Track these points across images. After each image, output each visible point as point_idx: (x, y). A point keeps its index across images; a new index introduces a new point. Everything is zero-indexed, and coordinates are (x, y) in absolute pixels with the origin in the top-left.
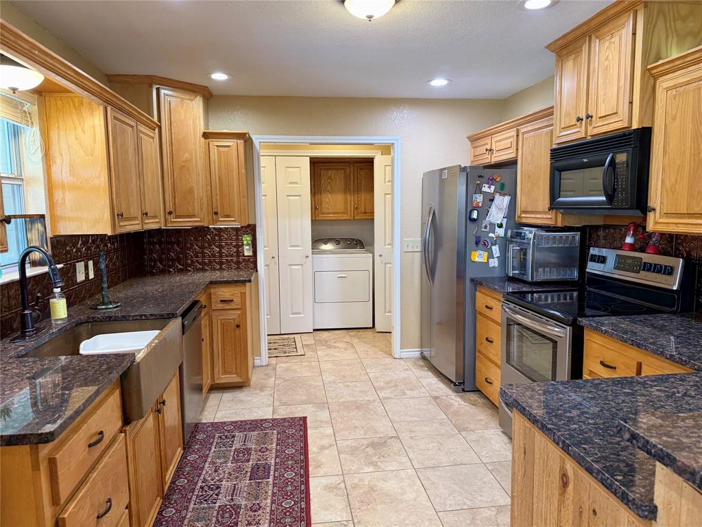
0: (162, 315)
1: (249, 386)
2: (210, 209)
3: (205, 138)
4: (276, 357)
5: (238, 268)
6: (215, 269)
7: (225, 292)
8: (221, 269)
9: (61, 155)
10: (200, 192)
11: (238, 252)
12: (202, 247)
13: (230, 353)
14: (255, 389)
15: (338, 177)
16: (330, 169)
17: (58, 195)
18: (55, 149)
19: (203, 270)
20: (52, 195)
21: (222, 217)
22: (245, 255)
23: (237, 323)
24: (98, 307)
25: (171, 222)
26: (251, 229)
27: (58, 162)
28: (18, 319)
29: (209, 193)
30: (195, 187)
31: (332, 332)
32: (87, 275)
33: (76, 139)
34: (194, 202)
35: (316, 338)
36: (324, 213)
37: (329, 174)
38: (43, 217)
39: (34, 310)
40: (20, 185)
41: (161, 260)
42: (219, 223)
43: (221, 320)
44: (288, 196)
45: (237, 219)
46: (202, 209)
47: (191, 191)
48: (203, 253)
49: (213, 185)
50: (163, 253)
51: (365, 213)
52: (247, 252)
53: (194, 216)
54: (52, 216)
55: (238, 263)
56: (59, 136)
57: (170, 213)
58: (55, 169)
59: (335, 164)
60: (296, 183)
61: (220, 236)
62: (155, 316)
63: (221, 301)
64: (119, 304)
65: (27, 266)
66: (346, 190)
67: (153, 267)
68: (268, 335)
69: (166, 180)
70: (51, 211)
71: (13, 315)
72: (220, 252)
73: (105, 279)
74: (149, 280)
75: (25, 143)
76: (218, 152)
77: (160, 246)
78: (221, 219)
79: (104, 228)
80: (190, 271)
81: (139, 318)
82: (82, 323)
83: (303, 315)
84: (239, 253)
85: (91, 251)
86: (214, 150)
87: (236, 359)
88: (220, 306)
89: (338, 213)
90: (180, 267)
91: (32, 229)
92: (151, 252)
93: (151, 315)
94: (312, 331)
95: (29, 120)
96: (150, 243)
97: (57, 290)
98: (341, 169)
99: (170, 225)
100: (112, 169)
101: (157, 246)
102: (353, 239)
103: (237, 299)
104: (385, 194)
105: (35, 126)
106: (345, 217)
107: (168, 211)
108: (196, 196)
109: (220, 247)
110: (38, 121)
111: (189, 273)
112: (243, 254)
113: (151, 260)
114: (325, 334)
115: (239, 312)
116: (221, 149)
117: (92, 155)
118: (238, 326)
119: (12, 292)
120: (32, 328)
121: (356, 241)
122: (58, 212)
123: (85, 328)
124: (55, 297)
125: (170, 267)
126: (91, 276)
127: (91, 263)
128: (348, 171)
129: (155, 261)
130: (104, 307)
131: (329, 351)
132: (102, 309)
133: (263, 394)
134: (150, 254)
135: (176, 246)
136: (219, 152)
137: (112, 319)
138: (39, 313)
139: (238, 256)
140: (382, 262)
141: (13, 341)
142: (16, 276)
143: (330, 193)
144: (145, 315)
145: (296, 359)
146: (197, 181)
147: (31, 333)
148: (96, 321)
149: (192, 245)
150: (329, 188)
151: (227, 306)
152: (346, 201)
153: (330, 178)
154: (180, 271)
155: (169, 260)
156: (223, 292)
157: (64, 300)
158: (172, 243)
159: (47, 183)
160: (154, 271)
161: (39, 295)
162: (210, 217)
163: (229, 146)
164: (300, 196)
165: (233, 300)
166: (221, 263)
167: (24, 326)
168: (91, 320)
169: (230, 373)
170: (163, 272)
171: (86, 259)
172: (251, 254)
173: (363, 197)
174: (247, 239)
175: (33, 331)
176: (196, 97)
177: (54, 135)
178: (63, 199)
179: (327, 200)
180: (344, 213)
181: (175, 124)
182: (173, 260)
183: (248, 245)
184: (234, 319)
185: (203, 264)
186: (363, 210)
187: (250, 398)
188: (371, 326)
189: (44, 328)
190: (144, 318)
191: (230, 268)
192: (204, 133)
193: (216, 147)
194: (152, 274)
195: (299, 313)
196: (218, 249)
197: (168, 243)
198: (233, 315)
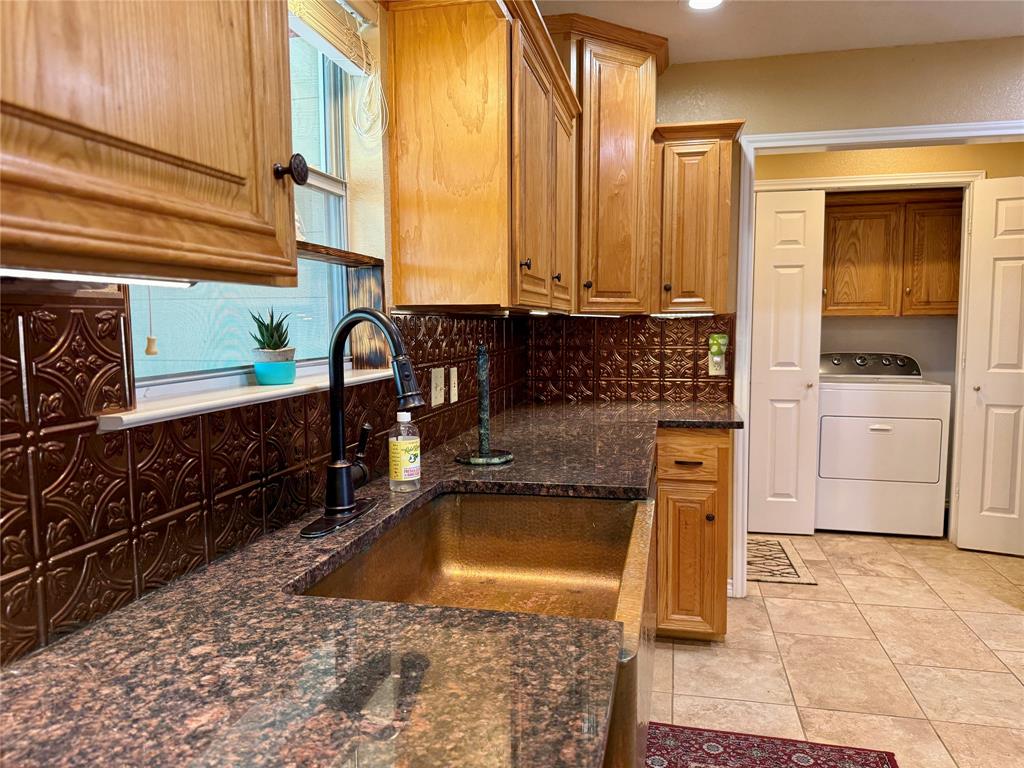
0: (612, 492)
1: (723, 642)
2: (656, 278)
3: (657, 141)
4: (758, 581)
5: (695, 398)
6: (649, 400)
7: (686, 446)
8: (661, 400)
9: (419, 135)
10: (641, 247)
11: (696, 367)
12: (629, 358)
13: (691, 571)
14: (738, 651)
15: (870, 233)
16: (855, 218)
17: (409, 222)
18: (407, 121)
19: (629, 400)
20: (398, 222)
21: (679, 297)
22: (711, 373)
23: (708, 510)
24: (473, 461)
25: (589, 303)
26: (726, 324)
27: (412, 147)
28: (323, 478)
29: (656, 249)
30: (633, 237)
31: (852, 537)
32: (448, 394)
33: (450, 98)
34: (629, 267)
35: (826, 548)
36: (838, 304)
37: (853, 227)
38: (378, 265)
39: (354, 461)
40: (340, 196)
41: (555, 379)
42: (671, 309)
43: (675, 501)
44: (776, 267)
45: (708, 299)
46: (642, 279)
47: (625, 245)
48: (629, 368)
49: (667, 232)
50: (560, 367)
51: (928, 302)
52: (715, 367)
53: (627, 293)
54: (396, 263)
55: (695, 389)
56: (416, 94)
57: (588, 286)
58: (405, 166)
59: (866, 208)
60: (795, 242)
61: (662, 335)
62: (597, 492)
63: (677, 463)
64: (511, 457)
65: (347, 366)
66: (887, 258)
67: (541, 391)
68: (749, 533)
69: (584, 221)
70: (394, 254)
71: (313, 469)
72: (662, 367)
73: (486, 402)
74: (533, 413)
75: (354, 108)
76: (680, 165)
77: (554, 354)
78: (676, 300)
79: (492, 292)
80: (605, 401)
81: (560, 492)
82: (444, 494)
83: (794, 500)
84: (697, 371)
85: (455, 349)
86: (672, 162)
87: (702, 585)
88: (674, 472)
89: (867, 303)
90: (589, 393)
91: (358, 291)
92: (539, 364)
93: (588, 488)
94: (812, 532)
95: (364, 56)
96: (538, 348)
97: (404, 417)
98: (880, 217)
99: (587, 309)
100: (516, 161)
101: (550, 354)
102: (895, 357)
103: (710, 462)
104: (996, 259)
105: (373, 70)
106: (883, 311)
107: (584, 281)
108: (633, 255)
109: (662, 357)
110: (378, 59)
111: (602, 405)
112: (707, 373)
113: (538, 379)
114: (842, 543)
115: (712, 489)
116: (686, 160)
117: (478, 131)
118: (710, 518)
119: (314, 415)
120: (349, 504)
121: (901, 360)
122: (408, 258)
123: (448, 506)
124: (398, 434)
125: (570, 391)
126: (454, 398)
127: (454, 371)
128: (893, 219)
129: (545, 380)
130: (481, 461)
131: (867, 581)
132: (479, 465)
133: (761, 667)
134: (538, 367)
135: (582, 354)
136: (682, 166)
137: (503, 491)
138: (366, 468)
139: (695, 376)
140: (979, 402)
141: (306, 532)
142: (322, 380)
143: (853, 263)
144: (574, 488)
145: (799, 592)
146: (636, 225)
147: (347, 515)
148: (471, 492)
149: (611, 354)
150: (851, 254)
151: (686, 474)
152: (886, 279)
153: (855, 234)
154: (587, 400)
155: (569, 379)
156: (681, 445)
157: (416, 441)
158: (577, 349)
159: (389, 196)
160: (542, 398)
161: (367, 426)
162: (655, 297)
163: (702, 153)
164: (801, 266)
165: (701, 463)
166: (662, 389)
167: (333, 498)
168: (462, 489)
169: (689, 612)
170: (558, 400)
171: (446, 362)
172: (722, 372)
173: (924, 271)
174: (718, 342)
175: (350, 510)
176: (646, 59)
177: (407, 91)
178: (419, 229)
179: (847, 279)
180: (880, 304)
181: (607, 111)
182: (576, 380)
183: (719, 353)
184: (701, 503)
185: (629, 388)
186: (923, 297)
187: (735, 675)
188: (941, 534)
189: (373, 502)
190: (571, 493)
191: (677, 400)
192: (657, 131)
193: (677, 156)
194: (539, 403)
195: (788, 496)
196: (658, 362)
197: (569, 348)
198: (701, 494)
